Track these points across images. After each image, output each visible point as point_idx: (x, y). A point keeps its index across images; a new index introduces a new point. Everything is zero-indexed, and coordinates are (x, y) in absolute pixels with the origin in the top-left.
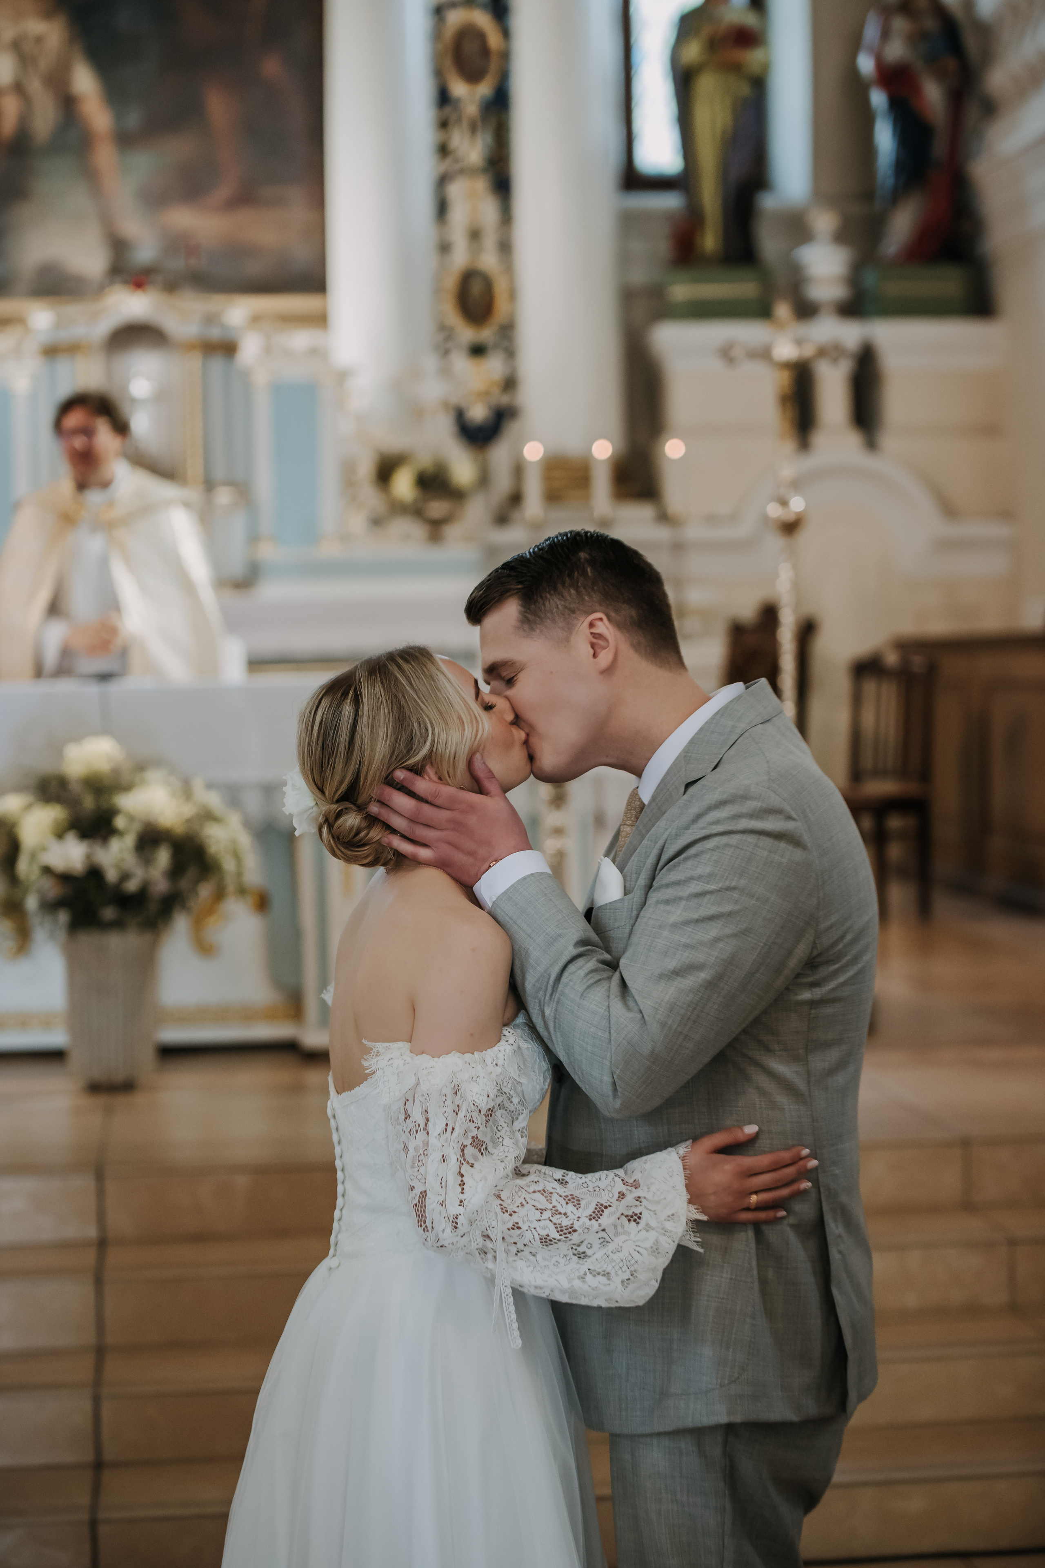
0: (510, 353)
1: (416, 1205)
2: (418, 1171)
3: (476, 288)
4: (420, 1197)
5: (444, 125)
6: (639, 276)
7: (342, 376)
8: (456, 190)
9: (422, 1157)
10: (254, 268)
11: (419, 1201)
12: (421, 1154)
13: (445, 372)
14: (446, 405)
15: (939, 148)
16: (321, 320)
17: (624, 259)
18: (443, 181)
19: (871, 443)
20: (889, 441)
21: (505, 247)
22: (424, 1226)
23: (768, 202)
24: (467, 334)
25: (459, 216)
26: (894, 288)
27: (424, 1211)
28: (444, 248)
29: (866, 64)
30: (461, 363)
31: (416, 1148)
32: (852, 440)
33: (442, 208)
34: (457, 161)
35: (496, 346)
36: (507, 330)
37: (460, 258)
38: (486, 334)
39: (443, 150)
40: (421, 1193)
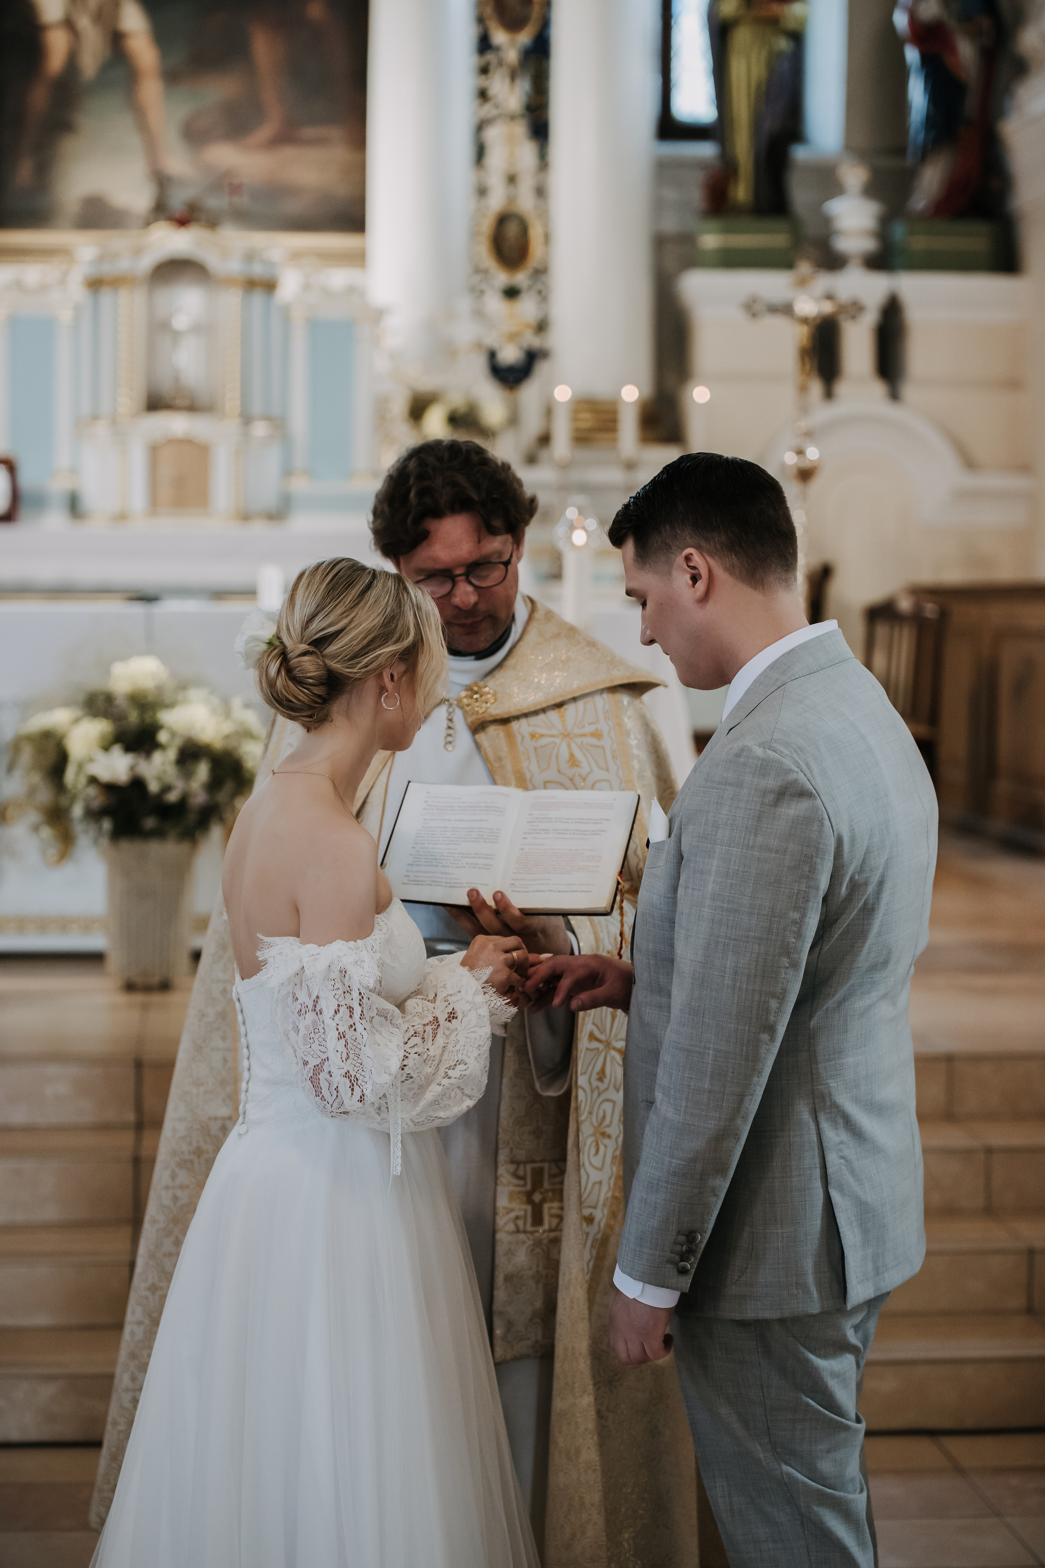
0: (543, 296)
1: (311, 1077)
2: (310, 1047)
3: (512, 230)
4: (314, 1070)
5: (484, 70)
6: (671, 225)
7: (378, 315)
8: (494, 135)
9: (312, 1035)
10: (293, 207)
11: (313, 1074)
12: (311, 1033)
13: (479, 314)
14: (479, 345)
15: (971, 104)
16: (359, 259)
17: (658, 206)
18: (480, 127)
19: (894, 395)
20: (910, 391)
21: (541, 192)
22: (321, 1096)
23: (800, 154)
24: (502, 278)
25: (496, 159)
26: (919, 243)
27: (319, 1084)
28: (482, 191)
29: (901, 20)
30: (495, 304)
31: (307, 1028)
32: (878, 389)
33: (480, 152)
34: (497, 106)
35: (530, 288)
36: (540, 272)
37: (496, 202)
38: (521, 278)
39: (483, 95)
40: (315, 1066)
